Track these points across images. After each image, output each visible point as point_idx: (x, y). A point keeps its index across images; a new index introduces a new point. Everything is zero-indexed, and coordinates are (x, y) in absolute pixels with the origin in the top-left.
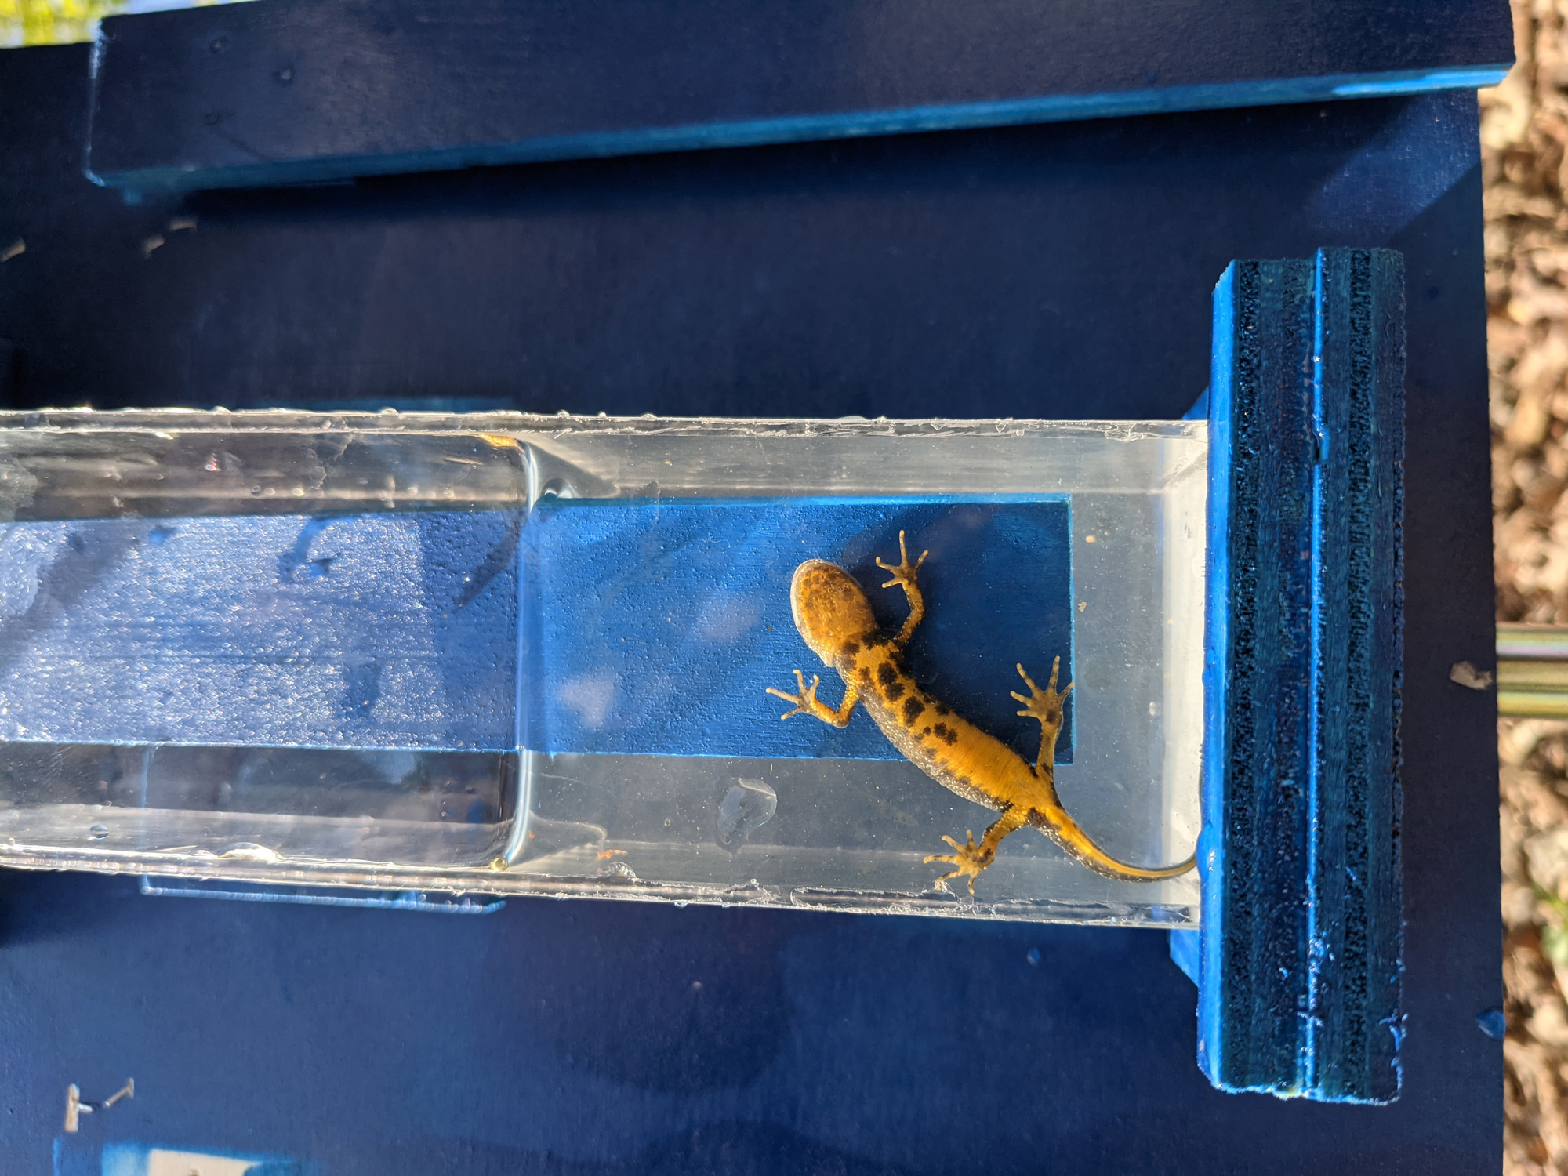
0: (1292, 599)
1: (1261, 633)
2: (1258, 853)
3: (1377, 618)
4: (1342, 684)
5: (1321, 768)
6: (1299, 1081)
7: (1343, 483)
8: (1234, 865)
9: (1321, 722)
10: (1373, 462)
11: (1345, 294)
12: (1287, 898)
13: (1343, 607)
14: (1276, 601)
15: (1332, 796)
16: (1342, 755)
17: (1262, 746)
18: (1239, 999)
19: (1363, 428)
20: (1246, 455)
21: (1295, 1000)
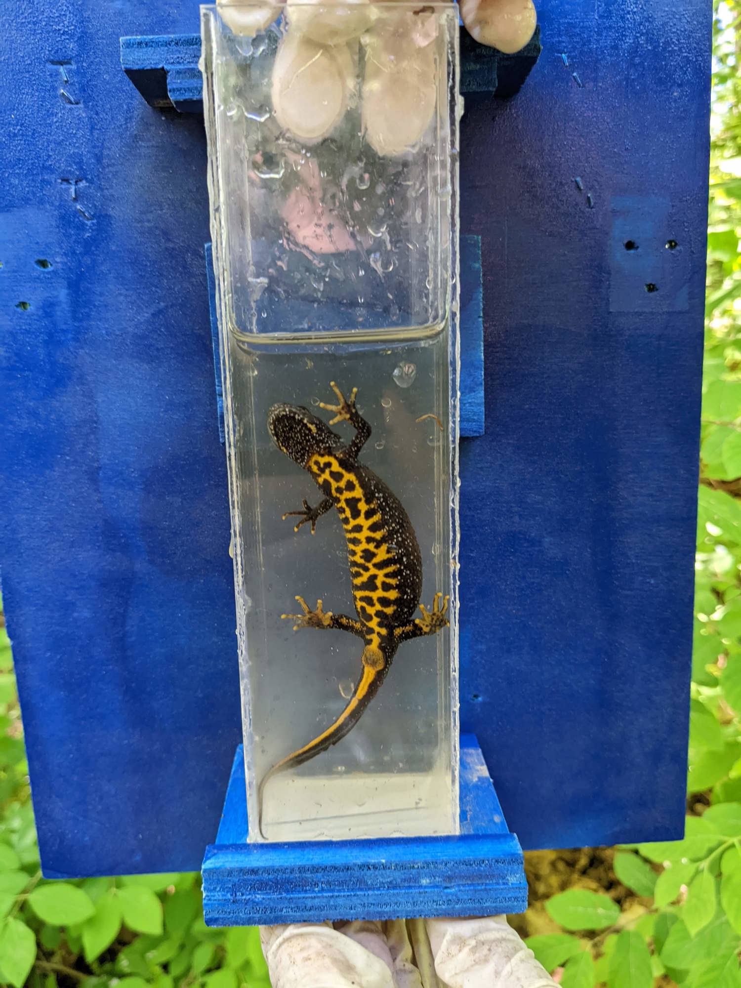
0: (391, 882)
1: (377, 873)
2: (292, 876)
3: (384, 912)
4: (359, 901)
5: (326, 897)
6: (209, 894)
7: (435, 898)
8: (287, 869)
9: (344, 896)
10: (444, 907)
11: (510, 895)
12: (277, 887)
13: (388, 901)
14: (389, 877)
15: (317, 900)
16: (332, 903)
17: (334, 876)
18: (236, 873)
19: (457, 903)
20: (446, 864)
21: (239, 891)
